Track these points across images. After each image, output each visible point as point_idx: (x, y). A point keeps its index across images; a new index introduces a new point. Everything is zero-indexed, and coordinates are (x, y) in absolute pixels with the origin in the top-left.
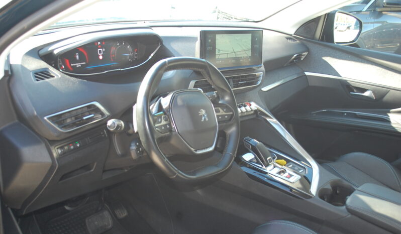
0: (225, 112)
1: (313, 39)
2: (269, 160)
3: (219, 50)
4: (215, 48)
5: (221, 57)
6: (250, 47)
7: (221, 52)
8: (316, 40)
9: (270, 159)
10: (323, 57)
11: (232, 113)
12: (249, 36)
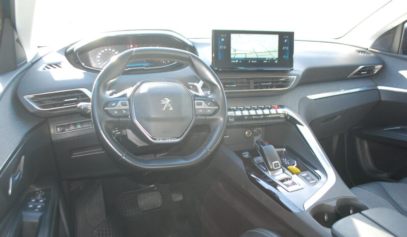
0: (209, 106)
1: (389, 52)
2: (275, 164)
3: (235, 50)
4: (230, 48)
5: (237, 56)
6: (277, 49)
7: (237, 52)
8: (394, 53)
9: (277, 163)
10: (400, 70)
11: (217, 108)
12: (276, 37)
